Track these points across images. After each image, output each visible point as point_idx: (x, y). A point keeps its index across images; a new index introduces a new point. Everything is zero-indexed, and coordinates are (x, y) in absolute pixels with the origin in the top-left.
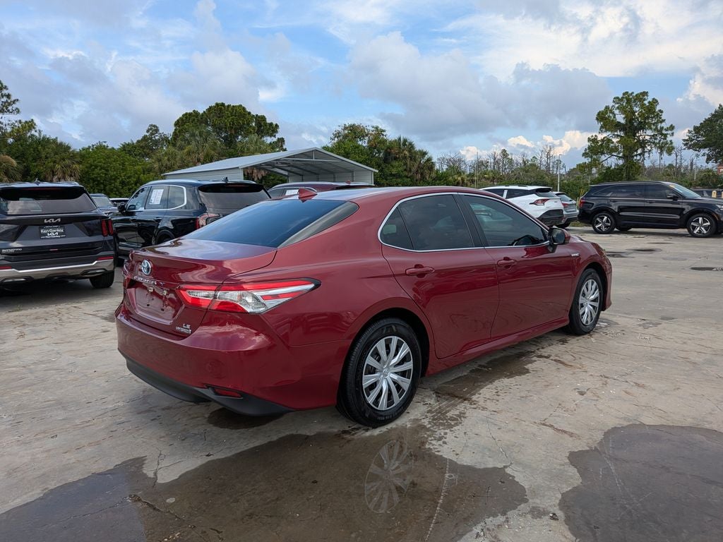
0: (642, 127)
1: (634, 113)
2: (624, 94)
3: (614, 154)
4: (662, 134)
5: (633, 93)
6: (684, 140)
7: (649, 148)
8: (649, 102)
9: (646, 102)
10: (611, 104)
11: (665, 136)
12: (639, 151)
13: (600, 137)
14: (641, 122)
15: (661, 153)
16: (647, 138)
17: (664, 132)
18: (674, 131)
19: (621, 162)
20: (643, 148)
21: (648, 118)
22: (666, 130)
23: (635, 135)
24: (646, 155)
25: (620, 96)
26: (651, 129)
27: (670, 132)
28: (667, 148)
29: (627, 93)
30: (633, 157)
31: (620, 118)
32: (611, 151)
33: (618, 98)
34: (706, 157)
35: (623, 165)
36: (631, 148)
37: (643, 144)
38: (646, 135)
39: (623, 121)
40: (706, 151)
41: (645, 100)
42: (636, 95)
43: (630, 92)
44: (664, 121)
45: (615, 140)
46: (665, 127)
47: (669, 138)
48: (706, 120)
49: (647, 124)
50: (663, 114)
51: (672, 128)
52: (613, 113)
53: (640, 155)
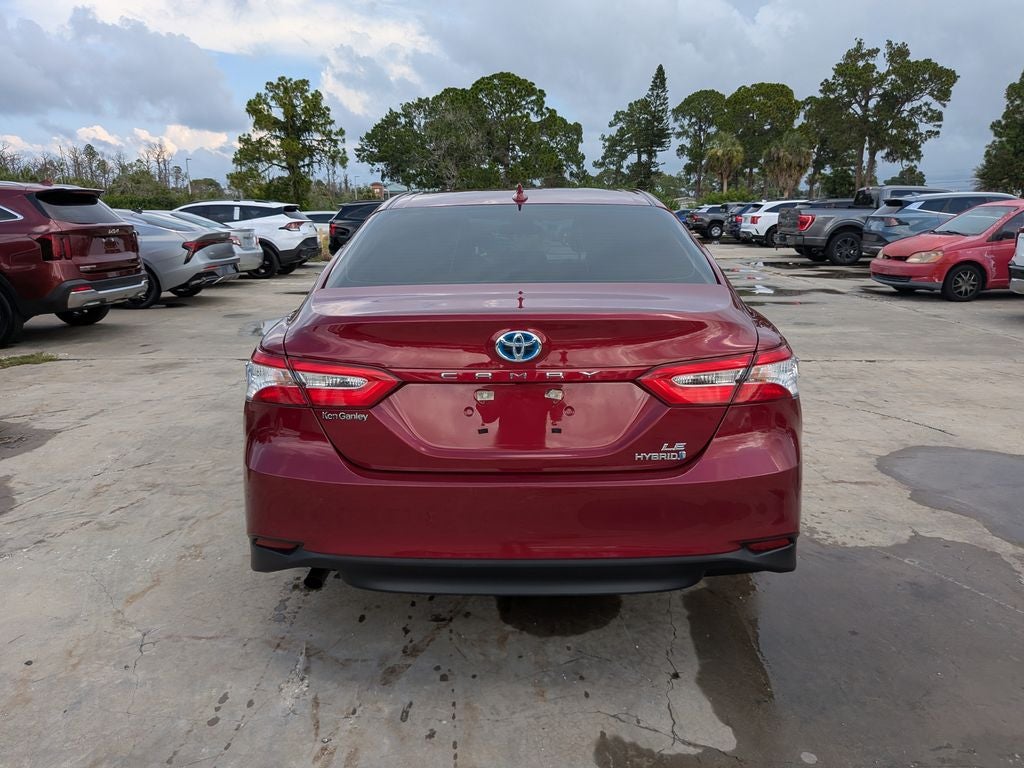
0: (307, 127)
1: (294, 107)
2: (280, 79)
3: (275, 162)
4: (332, 140)
5: (291, 79)
6: (357, 150)
7: (318, 157)
8: (313, 95)
9: (309, 94)
10: (263, 91)
11: (336, 142)
12: (307, 161)
13: (255, 137)
14: (304, 121)
15: (334, 164)
16: (315, 143)
17: (333, 137)
18: (345, 137)
19: (286, 174)
20: (311, 156)
21: (313, 116)
22: (336, 135)
23: (299, 139)
24: (316, 166)
25: (275, 82)
26: (319, 131)
27: (340, 138)
28: (338, 159)
29: (283, 78)
30: (299, 168)
31: (278, 113)
32: (270, 158)
33: (271, 84)
34: (380, 173)
35: (289, 179)
36: (296, 154)
37: (310, 151)
38: (314, 138)
39: (282, 118)
40: (380, 166)
41: (307, 91)
42: (295, 83)
43: (288, 78)
44: (332, 122)
45: (274, 142)
46: (334, 131)
47: (340, 146)
48: (377, 126)
49: (314, 124)
50: (331, 113)
51: (341, 132)
52: (268, 104)
53: (308, 165)
